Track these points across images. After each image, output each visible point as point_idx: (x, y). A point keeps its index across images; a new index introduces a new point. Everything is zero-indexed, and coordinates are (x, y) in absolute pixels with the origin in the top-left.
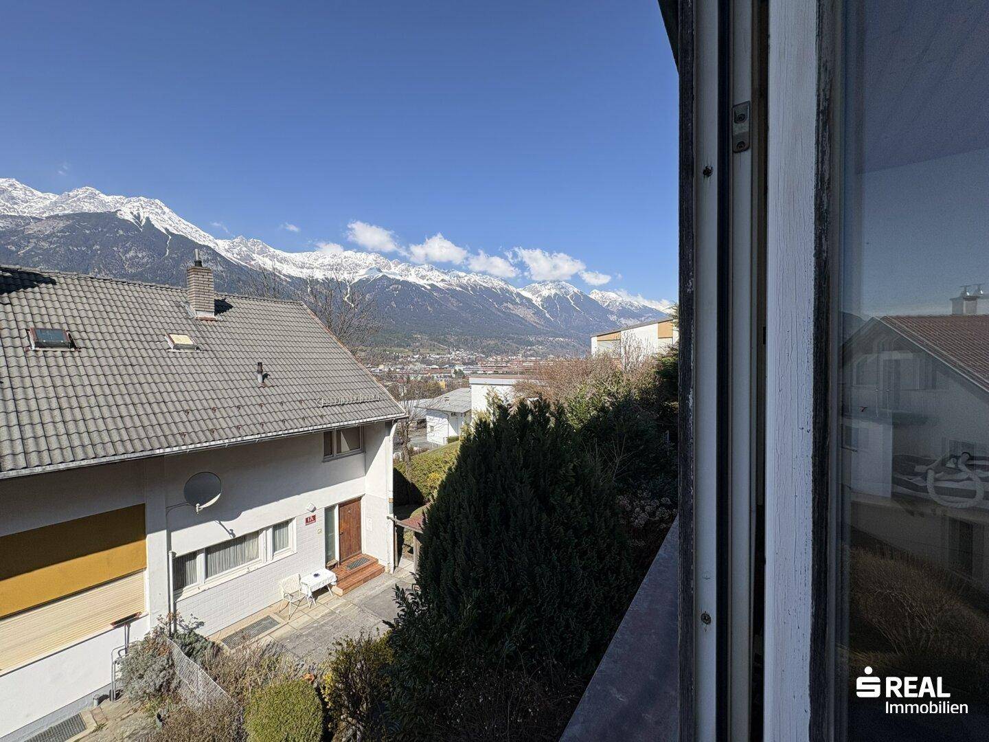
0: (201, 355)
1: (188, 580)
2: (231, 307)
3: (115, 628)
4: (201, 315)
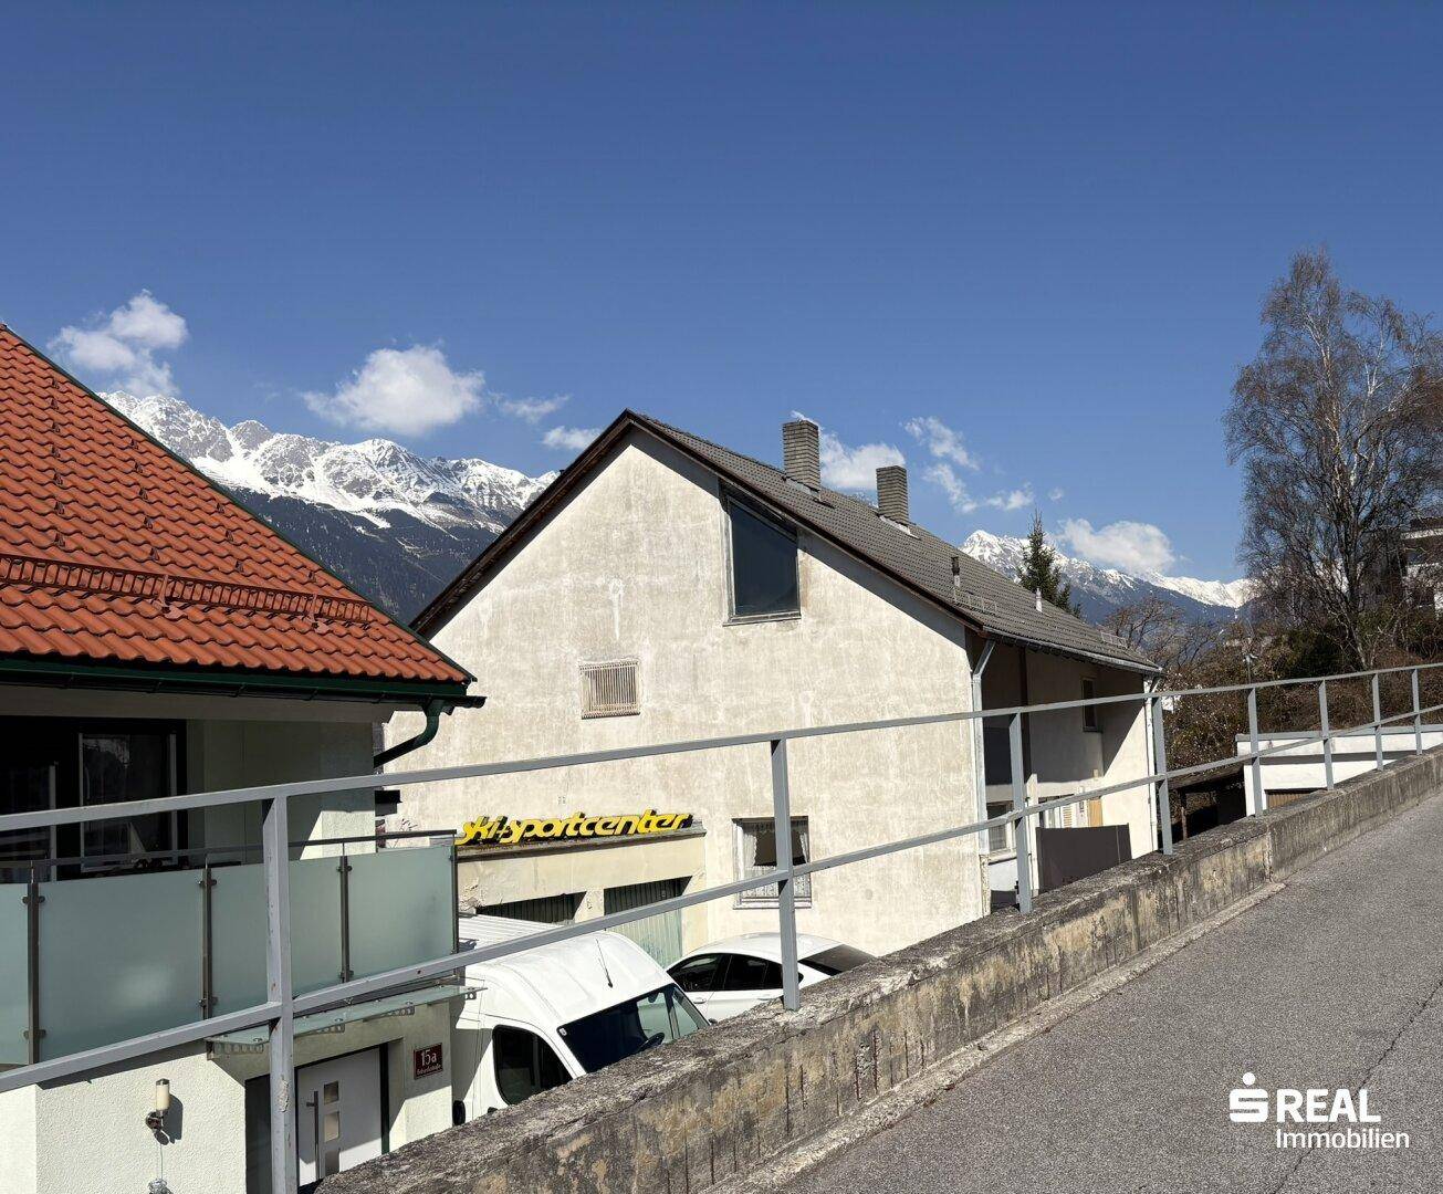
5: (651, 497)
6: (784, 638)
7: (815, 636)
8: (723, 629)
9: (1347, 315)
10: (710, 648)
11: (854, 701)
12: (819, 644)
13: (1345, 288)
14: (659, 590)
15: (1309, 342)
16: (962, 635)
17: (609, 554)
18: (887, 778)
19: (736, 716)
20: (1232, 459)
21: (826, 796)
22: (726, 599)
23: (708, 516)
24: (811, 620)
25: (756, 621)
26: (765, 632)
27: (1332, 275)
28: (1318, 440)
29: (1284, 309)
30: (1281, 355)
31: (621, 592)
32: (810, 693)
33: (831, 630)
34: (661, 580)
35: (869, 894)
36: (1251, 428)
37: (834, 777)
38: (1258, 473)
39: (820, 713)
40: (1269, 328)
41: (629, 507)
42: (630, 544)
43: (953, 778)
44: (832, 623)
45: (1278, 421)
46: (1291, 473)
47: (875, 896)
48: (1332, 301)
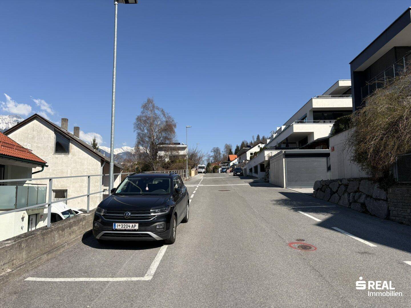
5: (39, 130)
6: (65, 158)
7: (72, 158)
8: (53, 155)
9: (156, 110)
10: (49, 158)
11: (79, 170)
12: (73, 160)
13: (156, 105)
14: (39, 147)
15: (149, 114)
16: (100, 160)
17: (28, 139)
18: (84, 183)
19: (54, 171)
20: (134, 131)
21: (71, 186)
22: (53, 150)
23: (51, 135)
24: (71, 155)
25: (60, 154)
26: (61, 157)
27: (154, 103)
28: (150, 130)
29: (145, 107)
30: (144, 115)
31: (30, 146)
32: (70, 168)
33: (75, 157)
34: (40, 145)
35: (79, 203)
36: (138, 126)
37: (73, 182)
38: (139, 134)
39: (72, 171)
40: (142, 109)
41: (34, 131)
42: (33, 138)
43: (96, 184)
44: (76, 156)
45: (143, 126)
46: (145, 135)
47: (80, 203)
48: (153, 107)
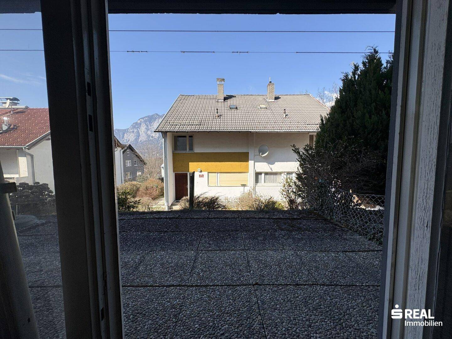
0: (267, 110)
1: (259, 181)
2: (281, 98)
3: (242, 186)
4: (270, 100)
